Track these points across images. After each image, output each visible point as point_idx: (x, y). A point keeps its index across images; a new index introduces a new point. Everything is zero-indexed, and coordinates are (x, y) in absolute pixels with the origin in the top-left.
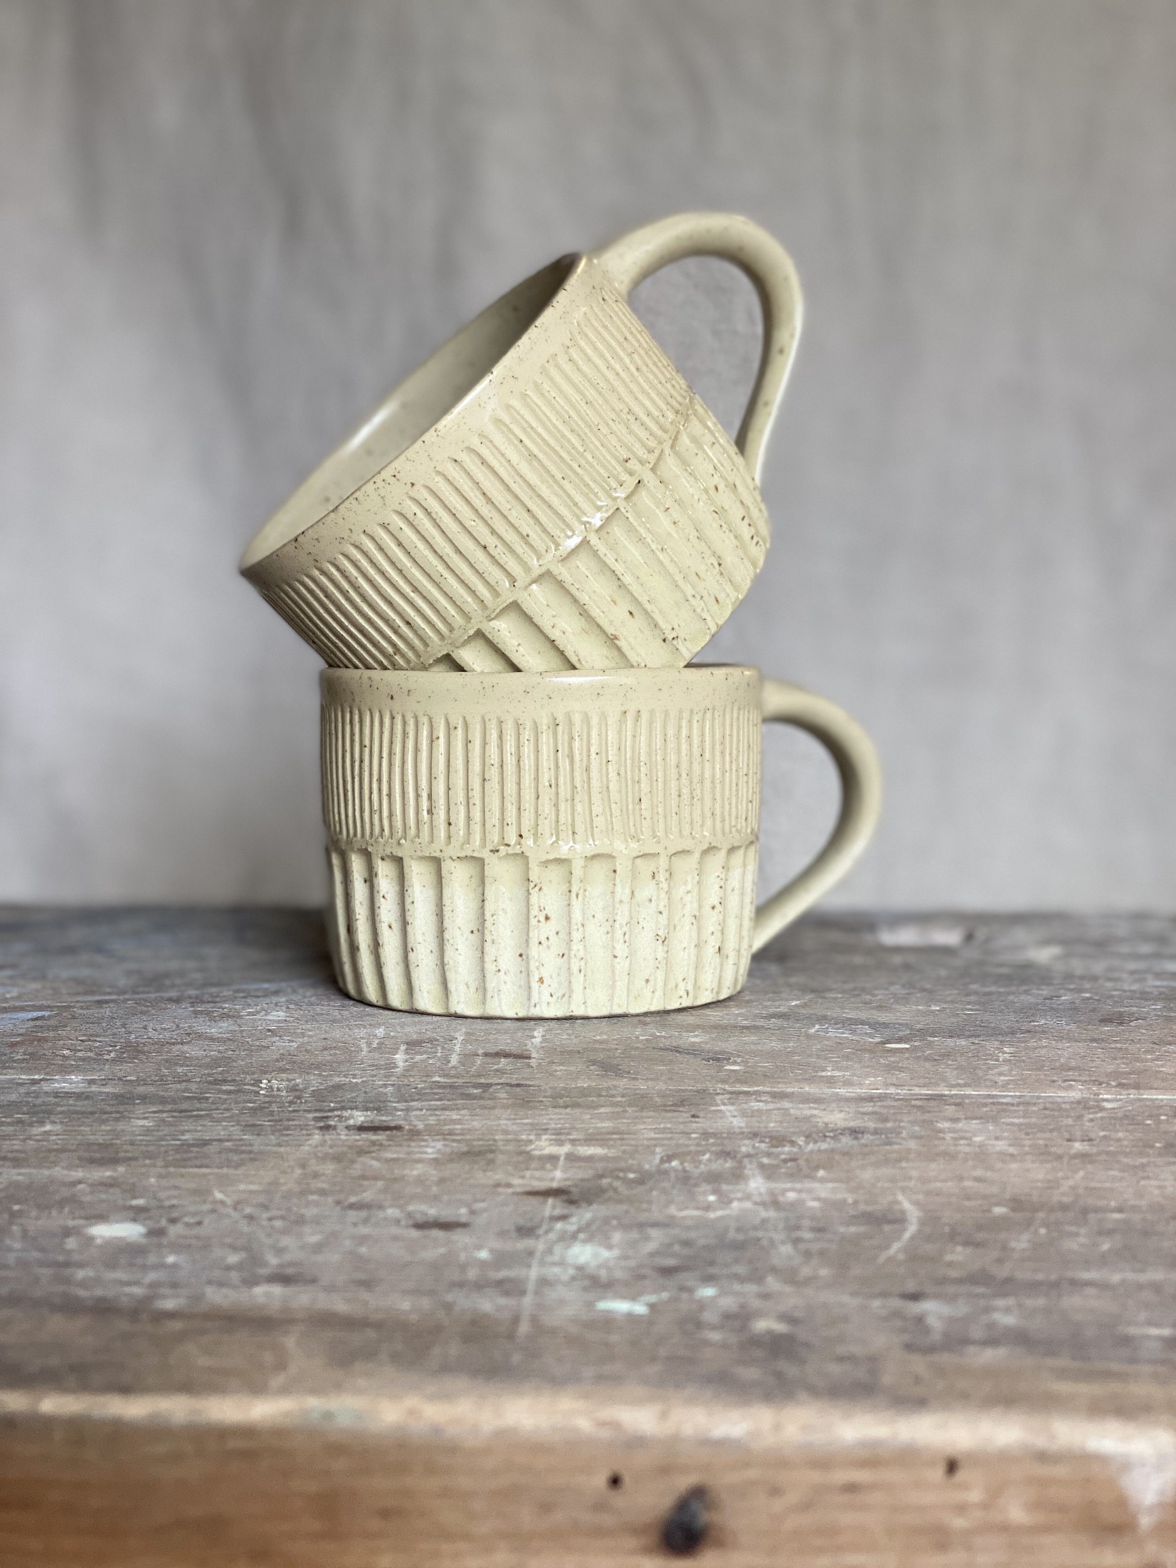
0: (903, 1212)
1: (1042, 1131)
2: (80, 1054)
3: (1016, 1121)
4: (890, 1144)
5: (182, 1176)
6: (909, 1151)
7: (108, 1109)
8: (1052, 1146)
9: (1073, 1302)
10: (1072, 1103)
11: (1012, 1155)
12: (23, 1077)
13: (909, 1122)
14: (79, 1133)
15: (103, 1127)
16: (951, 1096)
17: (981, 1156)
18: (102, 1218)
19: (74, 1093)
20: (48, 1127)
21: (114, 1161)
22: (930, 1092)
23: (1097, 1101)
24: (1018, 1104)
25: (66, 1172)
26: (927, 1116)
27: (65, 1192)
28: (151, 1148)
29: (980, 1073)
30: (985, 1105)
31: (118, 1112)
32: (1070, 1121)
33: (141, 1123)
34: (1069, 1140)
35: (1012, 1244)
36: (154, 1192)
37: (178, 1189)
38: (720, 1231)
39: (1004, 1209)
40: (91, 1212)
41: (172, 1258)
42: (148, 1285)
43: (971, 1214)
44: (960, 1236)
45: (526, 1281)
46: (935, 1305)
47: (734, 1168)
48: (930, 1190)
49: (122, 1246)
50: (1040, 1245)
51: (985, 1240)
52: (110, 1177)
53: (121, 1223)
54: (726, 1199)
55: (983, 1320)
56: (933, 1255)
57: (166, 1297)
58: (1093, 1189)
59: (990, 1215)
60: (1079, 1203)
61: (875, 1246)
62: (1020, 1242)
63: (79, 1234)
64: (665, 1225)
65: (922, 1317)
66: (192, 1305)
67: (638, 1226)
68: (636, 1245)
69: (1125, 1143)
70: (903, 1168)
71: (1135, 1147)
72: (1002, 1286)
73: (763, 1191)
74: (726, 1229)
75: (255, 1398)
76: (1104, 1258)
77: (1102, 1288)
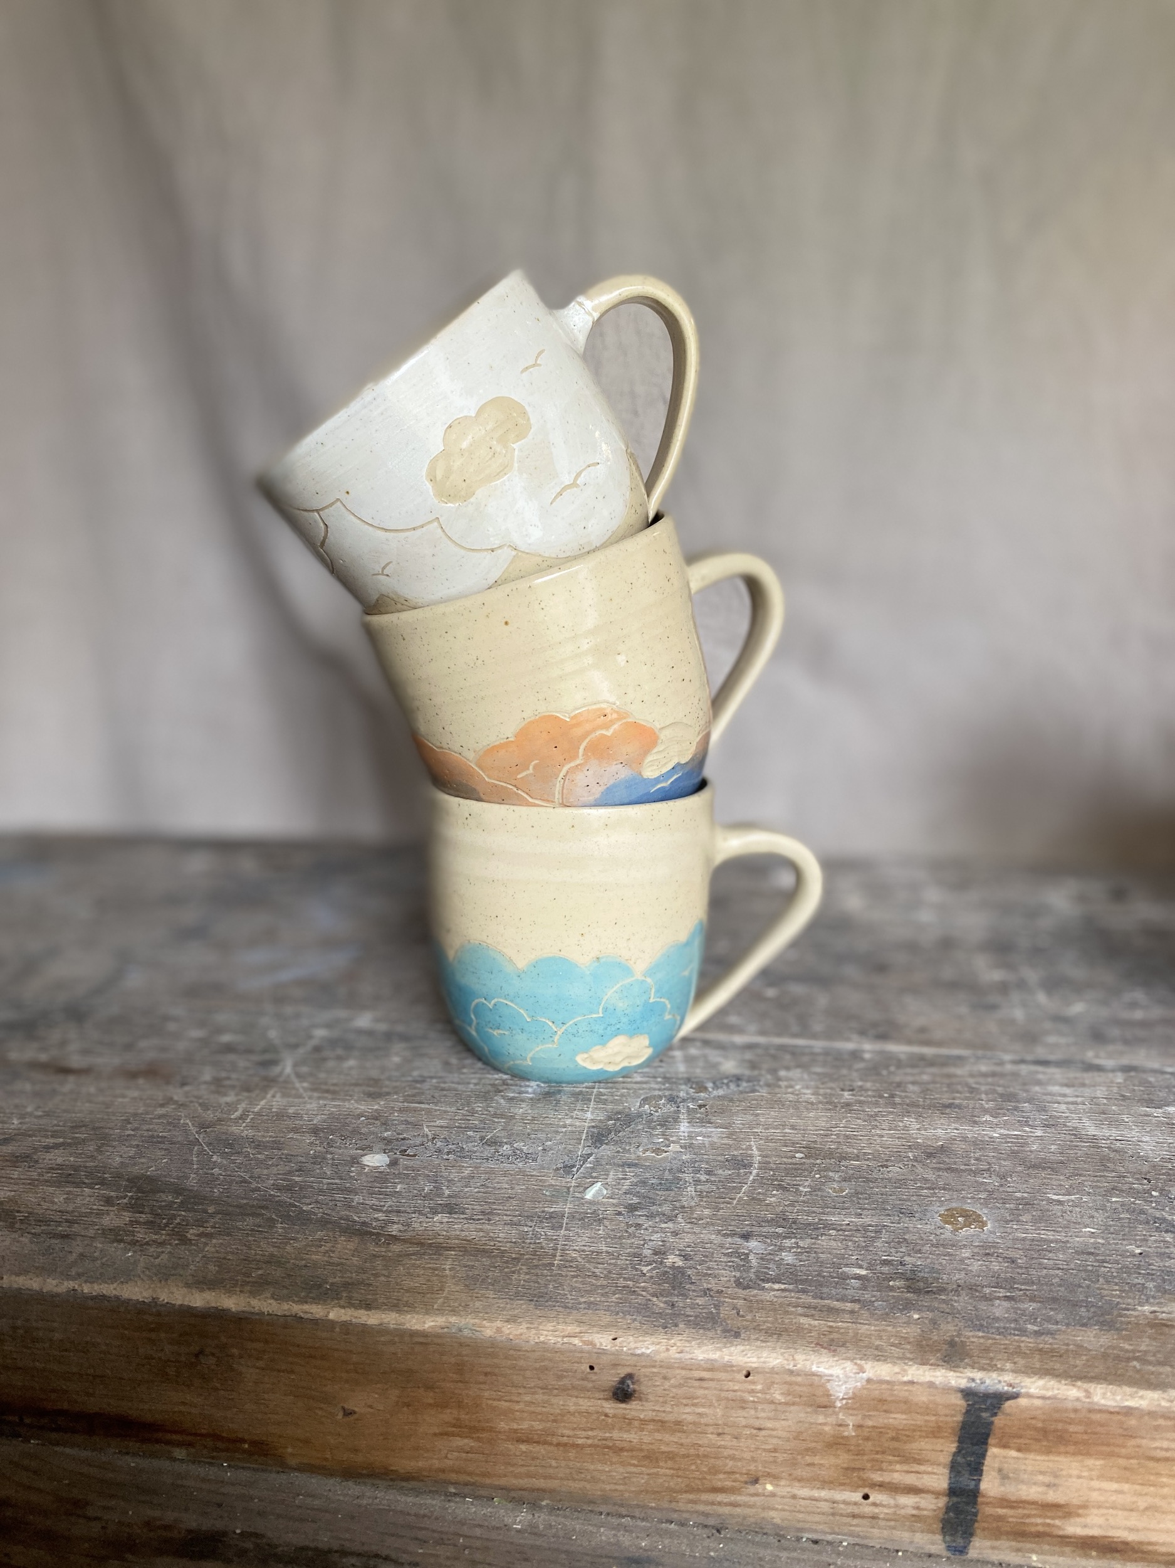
0: (751, 1156)
1: (831, 1080)
3: (818, 1070)
4: (753, 1091)
5: (410, 1110)
6: (762, 1098)
7: (381, 1045)
9: (823, 1242)
10: (849, 1053)
11: (812, 1104)
13: (765, 1070)
14: (365, 1068)
15: (377, 1063)
16: (789, 1046)
18: (370, 1149)
20: (351, 1062)
21: (380, 1096)
23: (861, 1051)
24: (822, 1054)
25: (356, 1105)
26: (775, 1065)
27: (354, 1124)
28: (398, 1084)
30: (805, 1054)
31: (385, 1049)
32: (846, 1072)
33: (395, 1059)
34: (843, 1090)
35: (801, 1188)
36: (396, 1125)
37: (407, 1123)
38: (661, 1172)
39: (802, 1155)
40: (365, 1142)
41: (399, 1186)
42: (386, 1211)
43: (785, 1160)
44: (776, 1180)
45: (563, 1216)
46: (756, 1243)
47: (675, 1112)
48: (768, 1136)
49: (377, 1175)
50: (814, 1189)
51: (788, 1184)
52: (376, 1110)
53: (378, 1153)
54: (667, 1142)
55: (777, 1259)
56: (761, 1197)
57: (393, 1223)
58: (847, 1137)
59: (794, 1160)
60: (839, 1151)
61: (734, 1188)
62: (804, 1187)
63: (358, 1163)
64: (636, 1165)
65: (747, 1255)
66: (405, 1231)
67: (623, 1166)
68: (619, 1183)
69: (870, 1093)
70: (757, 1115)
71: (874, 1097)
72: (791, 1227)
73: (686, 1135)
74: (664, 1170)
75: (427, 1317)
76: (844, 1202)
77: (838, 1231)
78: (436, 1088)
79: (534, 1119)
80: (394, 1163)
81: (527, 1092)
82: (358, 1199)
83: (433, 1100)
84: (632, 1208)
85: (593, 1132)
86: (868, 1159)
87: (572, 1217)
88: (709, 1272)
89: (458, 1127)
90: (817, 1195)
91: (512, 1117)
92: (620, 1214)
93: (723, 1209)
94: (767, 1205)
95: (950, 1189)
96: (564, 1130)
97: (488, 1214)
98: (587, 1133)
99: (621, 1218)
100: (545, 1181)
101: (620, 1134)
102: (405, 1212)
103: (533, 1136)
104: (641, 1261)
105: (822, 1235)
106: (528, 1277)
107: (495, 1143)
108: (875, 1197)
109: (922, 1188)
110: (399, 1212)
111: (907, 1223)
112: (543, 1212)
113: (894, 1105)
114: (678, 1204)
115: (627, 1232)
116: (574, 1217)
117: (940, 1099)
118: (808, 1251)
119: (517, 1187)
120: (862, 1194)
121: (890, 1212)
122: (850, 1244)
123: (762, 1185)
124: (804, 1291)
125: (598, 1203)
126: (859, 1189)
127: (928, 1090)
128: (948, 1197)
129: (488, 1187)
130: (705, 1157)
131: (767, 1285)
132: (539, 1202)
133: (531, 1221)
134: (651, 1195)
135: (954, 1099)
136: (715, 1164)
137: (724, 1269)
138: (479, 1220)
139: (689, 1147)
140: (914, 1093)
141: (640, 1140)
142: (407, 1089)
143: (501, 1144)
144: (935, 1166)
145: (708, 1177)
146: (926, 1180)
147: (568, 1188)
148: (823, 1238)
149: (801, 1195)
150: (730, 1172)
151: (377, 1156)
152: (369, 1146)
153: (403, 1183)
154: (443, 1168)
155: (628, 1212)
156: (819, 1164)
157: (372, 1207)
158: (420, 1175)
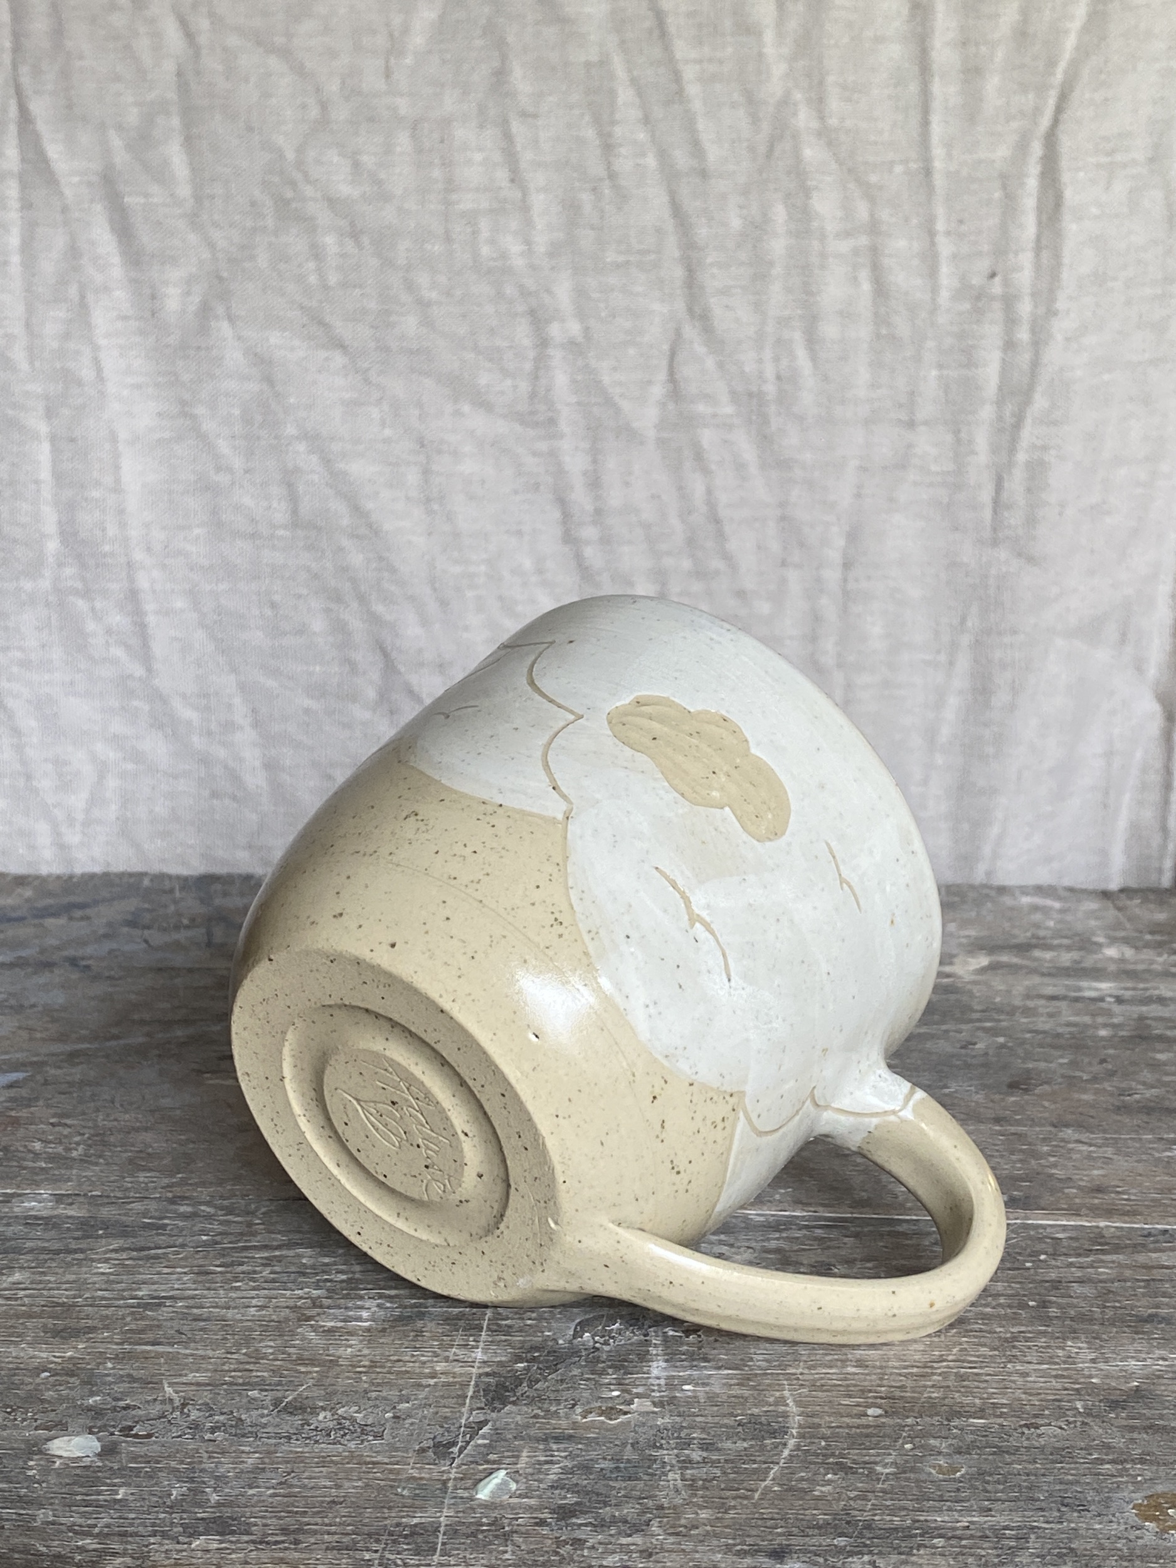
0: (785, 1415)
2: (50, 1149)
5: (136, 1357)
7: (72, 1244)
15: (68, 1276)
18: (62, 1427)
19: (43, 1218)
20: (17, 1276)
21: (75, 1333)
25: (31, 1352)
27: (30, 1384)
28: (109, 1312)
31: (82, 1251)
33: (104, 1268)
35: (879, 1469)
36: (111, 1383)
37: (132, 1379)
38: (617, 1449)
39: (879, 1411)
40: (52, 1416)
41: (122, 1491)
42: (98, 1535)
43: (847, 1420)
44: (833, 1455)
45: (437, 1530)
46: (797, 1564)
47: (640, 1344)
48: (815, 1380)
49: (78, 1471)
50: (902, 1470)
51: (855, 1462)
52: (71, 1358)
53: (76, 1435)
54: (628, 1397)
56: (805, 1485)
57: (115, 1554)
58: (962, 1378)
59: (864, 1421)
60: (946, 1401)
61: (755, 1471)
62: (885, 1466)
63: (40, 1452)
64: (570, 1438)
66: (137, 1566)
67: (544, 1440)
68: (539, 1472)
69: (1002, 1300)
71: (1010, 1306)
72: (861, 1535)
73: (662, 1382)
74: (624, 1444)
76: (958, 1490)
77: (950, 1538)
78: (184, 1317)
79: (374, 1364)
80: (109, 1451)
81: (359, 1319)
82: (43, 1515)
83: (180, 1337)
84: (565, 1513)
85: (489, 1384)
87: (453, 1532)
89: (231, 1384)
90: (908, 1479)
91: (334, 1363)
92: (542, 1523)
93: (734, 1507)
94: (818, 1499)
95: (1151, 1463)
96: (432, 1382)
98: (477, 1385)
99: (545, 1531)
100: (398, 1472)
101: (538, 1386)
102: (136, 1534)
103: (374, 1395)
105: (919, 1547)
107: (303, 1409)
108: (1016, 1480)
109: (1102, 1462)
110: (124, 1534)
111: (1074, 1521)
112: (398, 1525)
113: (1047, 1320)
114: (650, 1503)
115: (557, 1553)
116: (456, 1531)
117: (1132, 1307)
119: (347, 1484)
120: (991, 1475)
121: (1043, 1505)
122: (970, 1560)
123: (806, 1465)
125: (502, 1506)
126: (986, 1467)
127: (1110, 1292)
128: (1148, 1475)
129: (291, 1486)
130: (699, 1419)
132: (390, 1508)
133: (378, 1541)
134: (600, 1487)
135: (1157, 1307)
136: (719, 1431)
138: (276, 1543)
139: (667, 1403)
140: (1085, 1298)
141: (576, 1394)
142: (128, 1319)
143: (314, 1411)
144: (1125, 1423)
145: (705, 1454)
146: (1108, 1447)
147: (445, 1482)
148: (922, 1552)
149: (878, 1480)
150: (745, 1445)
151: (77, 1440)
152: (60, 1423)
153: (129, 1485)
154: (206, 1455)
155: (558, 1520)
156: (912, 1426)
157: (70, 1529)
158: (160, 1470)
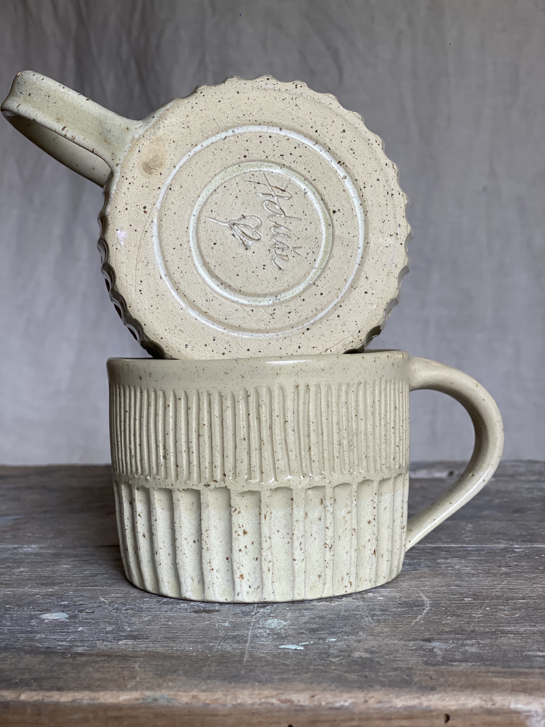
0: (422, 601)
1: (487, 563)
2: (37, 535)
3: (474, 558)
4: (416, 570)
5: (85, 590)
6: (425, 573)
7: (49, 560)
8: (492, 569)
9: (504, 640)
10: (500, 549)
11: (473, 574)
12: (10, 546)
13: (425, 560)
14: (36, 571)
15: (48, 569)
16: (444, 547)
17: (459, 575)
18: (48, 611)
19: (34, 553)
20: (22, 569)
21: (54, 584)
22: (433, 546)
23: (512, 548)
24: (476, 550)
25: (30, 590)
26: (433, 557)
27: (30, 599)
28: (70, 578)
29: (457, 537)
30: (460, 551)
31: (54, 562)
32: (500, 558)
33: (65, 566)
34: (499, 567)
35: (474, 615)
36: (72, 598)
37: (83, 596)
38: (337, 612)
39: (470, 599)
40: (42, 608)
41: (80, 628)
42: (68, 641)
43: (454, 602)
44: (449, 612)
45: (248, 636)
46: (438, 644)
48: (435, 591)
49: (57, 623)
50: (486, 615)
51: (461, 613)
52: (50, 592)
55: (461, 650)
56: (437, 620)
57: (78, 646)
58: (510, 589)
59: (463, 602)
60: (504, 596)
61: (410, 617)
62: (477, 614)
63: (37, 618)
64: (311, 609)
65: (433, 649)
66: (90, 650)
68: (298, 619)
69: (526, 567)
70: (422, 581)
71: (530, 569)
72: (469, 634)
74: (340, 610)
75: (121, 692)
76: (517, 620)
77: (516, 634)
80: (73, 617)
82: (40, 636)
83: (106, 585)
84: (313, 630)
86: (534, 599)
88: (397, 659)
90: (490, 618)
92: (302, 633)
93: (401, 627)
94: (444, 624)
97: (172, 638)
100: (224, 619)
102: (89, 640)
104: (329, 656)
105: (501, 637)
106: (218, 668)
110: (83, 640)
112: (226, 635)
114: (357, 627)
118: (491, 645)
120: (532, 615)
122: (528, 640)
123: (436, 615)
124: (491, 665)
125: (280, 629)
126: (530, 614)
131: (455, 663)
132: (221, 630)
133: (216, 640)
134: (330, 623)
136: (389, 606)
137: (411, 657)
138: (163, 641)
145: (383, 612)
147: (249, 623)
148: (502, 638)
149: (475, 618)
150: (403, 609)
151: (56, 614)
152: (47, 609)
153: (85, 626)
154: (123, 618)
155: (310, 632)
156: (488, 603)
157: (55, 639)
158: (100, 622)
